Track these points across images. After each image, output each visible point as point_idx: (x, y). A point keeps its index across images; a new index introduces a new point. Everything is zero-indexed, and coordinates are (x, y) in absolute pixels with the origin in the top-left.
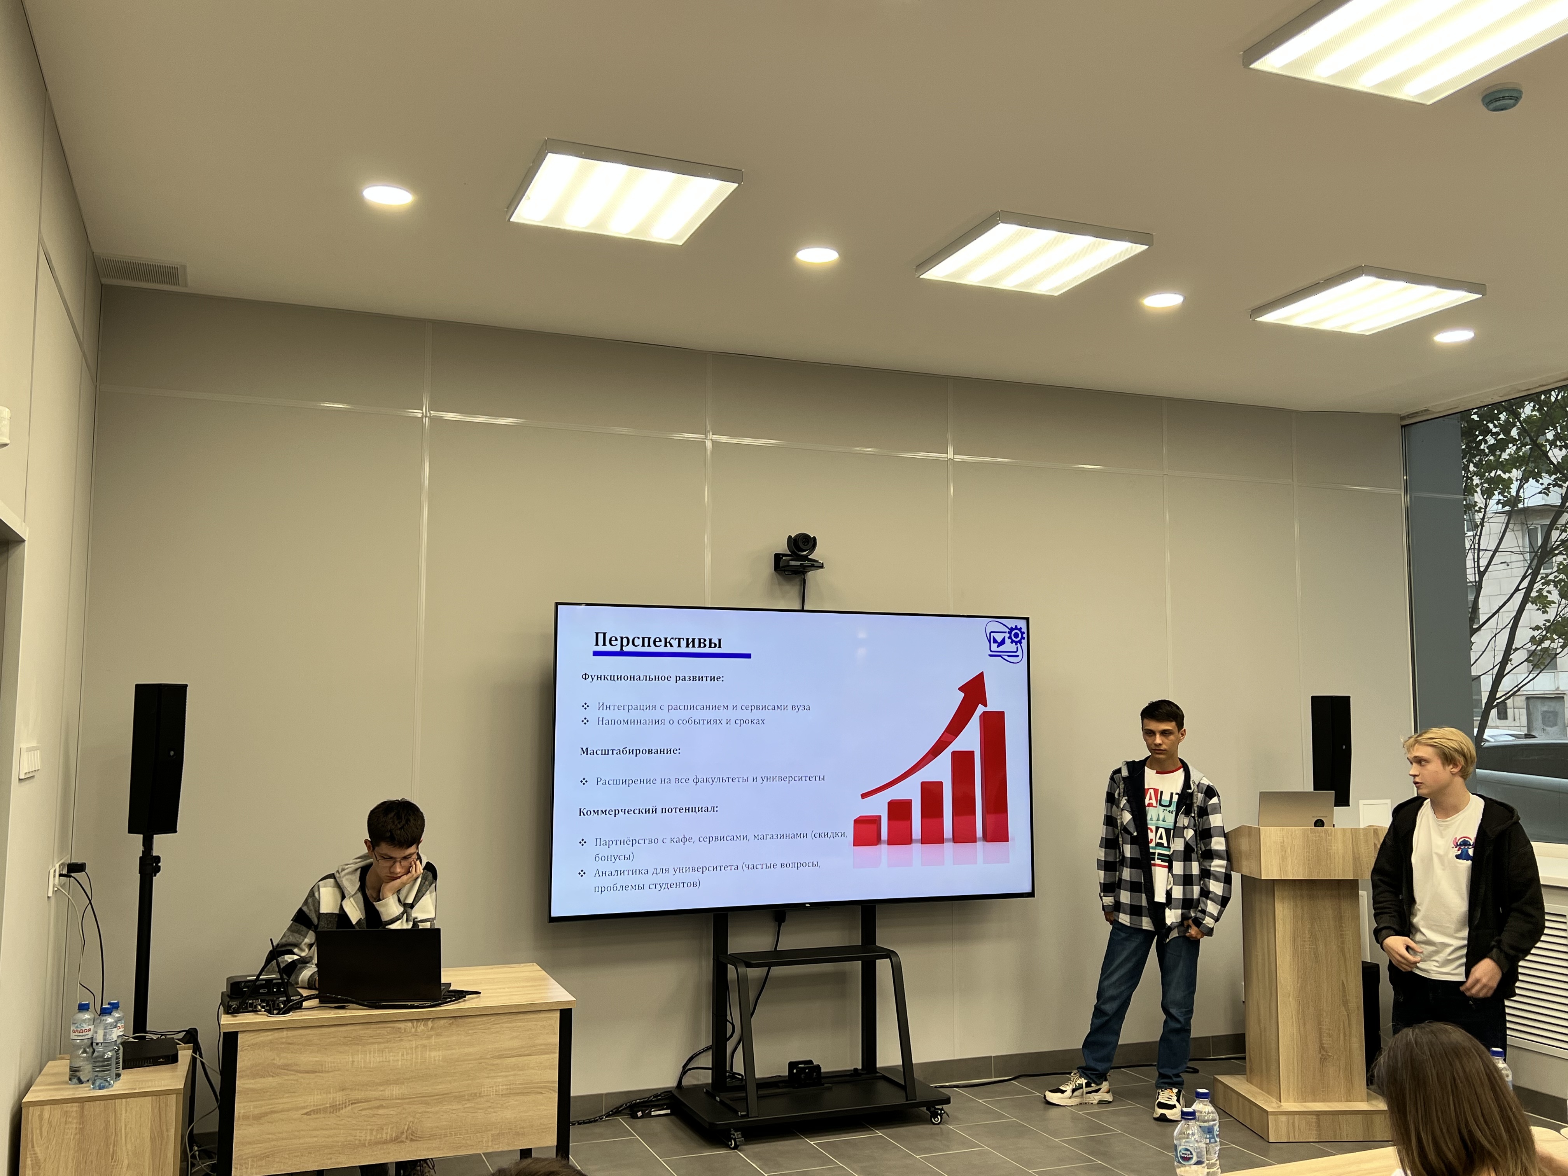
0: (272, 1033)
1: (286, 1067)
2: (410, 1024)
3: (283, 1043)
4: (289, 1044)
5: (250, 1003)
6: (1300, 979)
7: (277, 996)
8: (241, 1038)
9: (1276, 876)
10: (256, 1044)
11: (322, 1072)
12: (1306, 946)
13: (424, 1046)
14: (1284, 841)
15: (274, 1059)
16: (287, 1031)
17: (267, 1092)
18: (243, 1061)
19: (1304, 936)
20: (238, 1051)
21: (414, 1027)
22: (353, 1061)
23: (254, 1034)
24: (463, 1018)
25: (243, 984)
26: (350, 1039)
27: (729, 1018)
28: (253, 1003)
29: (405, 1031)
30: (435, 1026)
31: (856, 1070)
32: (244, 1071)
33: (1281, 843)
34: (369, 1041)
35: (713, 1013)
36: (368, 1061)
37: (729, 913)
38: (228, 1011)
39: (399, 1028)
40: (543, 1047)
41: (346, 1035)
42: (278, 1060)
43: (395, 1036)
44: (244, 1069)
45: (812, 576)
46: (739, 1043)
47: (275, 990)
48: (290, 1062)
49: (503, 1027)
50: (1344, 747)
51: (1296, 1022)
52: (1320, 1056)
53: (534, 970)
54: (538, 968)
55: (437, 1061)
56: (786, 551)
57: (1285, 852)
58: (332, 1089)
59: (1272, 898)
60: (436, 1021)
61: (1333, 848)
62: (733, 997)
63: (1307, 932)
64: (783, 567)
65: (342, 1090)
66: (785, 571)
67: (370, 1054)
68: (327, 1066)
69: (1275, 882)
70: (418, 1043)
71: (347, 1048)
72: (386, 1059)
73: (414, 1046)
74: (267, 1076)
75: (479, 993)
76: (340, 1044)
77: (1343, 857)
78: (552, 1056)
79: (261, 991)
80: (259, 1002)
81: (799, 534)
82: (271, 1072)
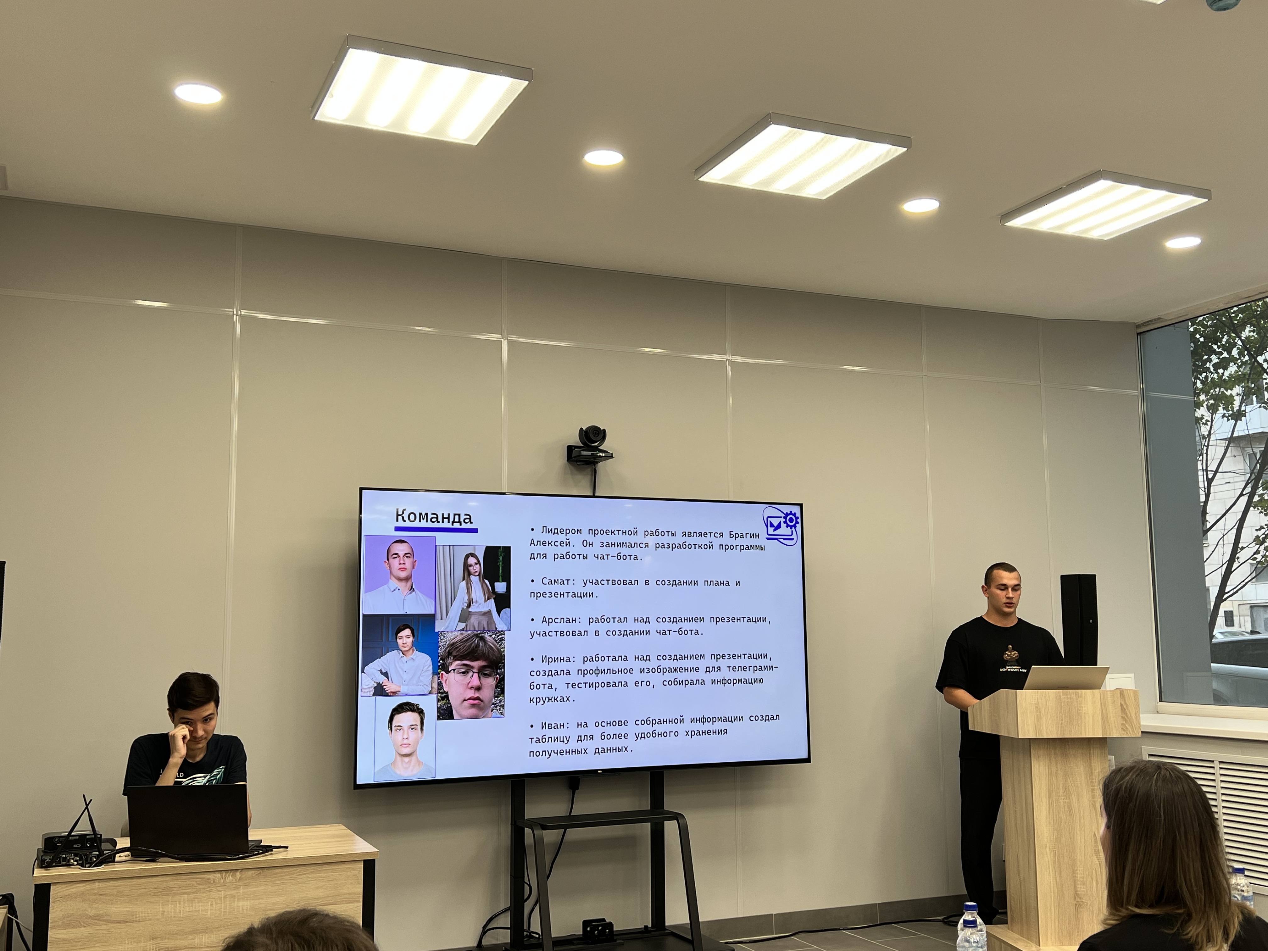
0: (84, 884)
1: (98, 918)
2: (218, 875)
3: (95, 894)
4: (100, 895)
5: (63, 857)
6: (1055, 831)
7: (90, 851)
8: (54, 890)
9: (1032, 736)
10: (69, 895)
11: (133, 922)
12: (1061, 801)
13: (233, 896)
14: (1038, 703)
15: (86, 910)
16: (99, 882)
17: (80, 941)
18: (55, 912)
19: (1058, 791)
20: (50, 902)
21: (223, 878)
22: (164, 911)
23: (65, 886)
24: (270, 868)
25: (57, 839)
26: (161, 890)
27: (526, 880)
28: (66, 858)
29: (214, 882)
30: (243, 876)
31: (646, 927)
32: (56, 922)
33: (1036, 704)
34: (179, 892)
35: (511, 875)
36: (178, 910)
37: (526, 779)
38: (42, 865)
39: (207, 879)
40: (347, 896)
41: (156, 886)
42: (89, 911)
43: (203, 887)
44: (56, 919)
45: (601, 466)
46: (536, 904)
47: (88, 845)
48: (102, 912)
49: (308, 877)
50: (1091, 621)
51: (1052, 871)
52: (1075, 903)
53: (340, 829)
54: (344, 827)
55: (245, 911)
56: (578, 443)
57: (1040, 712)
58: (143, 938)
59: (1029, 757)
60: (244, 872)
61: (1084, 708)
62: (530, 860)
63: (1061, 787)
64: (574, 457)
65: (153, 939)
66: (577, 461)
67: (180, 904)
68: (138, 916)
69: (1031, 740)
70: (227, 893)
71: (157, 899)
72: (195, 908)
73: (223, 896)
74: (79, 927)
75: (287, 847)
76: (150, 895)
77: (1093, 717)
78: (356, 904)
79: (74, 846)
80: (73, 856)
81: (590, 427)
82: (83, 922)
